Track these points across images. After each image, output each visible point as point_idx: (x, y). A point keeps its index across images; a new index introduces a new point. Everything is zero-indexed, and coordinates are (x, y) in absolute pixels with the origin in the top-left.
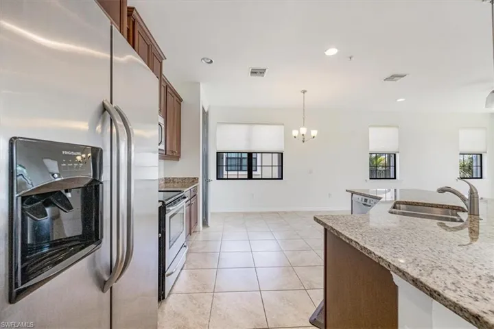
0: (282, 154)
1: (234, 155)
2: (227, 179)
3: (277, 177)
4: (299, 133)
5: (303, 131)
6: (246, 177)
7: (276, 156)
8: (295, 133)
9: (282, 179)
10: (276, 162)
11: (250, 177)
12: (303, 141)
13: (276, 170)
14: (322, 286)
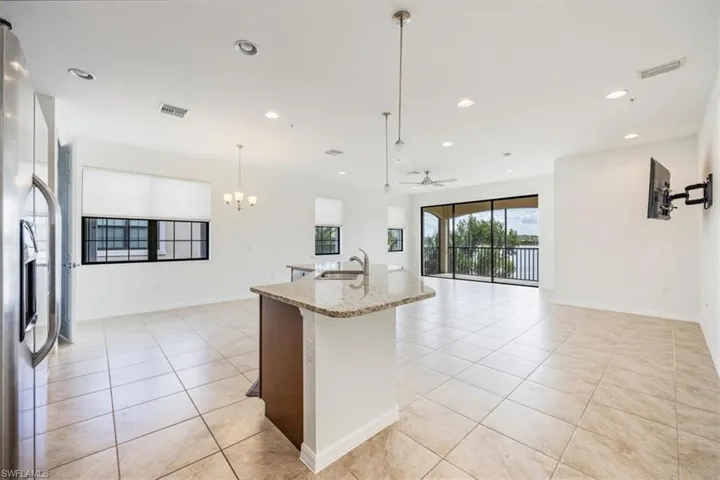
0: (207, 224)
1: (119, 223)
2: (106, 263)
3: (199, 256)
4: (234, 198)
5: (239, 196)
6: (146, 258)
7: (197, 228)
8: (228, 197)
9: (207, 258)
10: (197, 235)
11: (153, 257)
12: (239, 209)
13: (197, 247)
14: (258, 367)
